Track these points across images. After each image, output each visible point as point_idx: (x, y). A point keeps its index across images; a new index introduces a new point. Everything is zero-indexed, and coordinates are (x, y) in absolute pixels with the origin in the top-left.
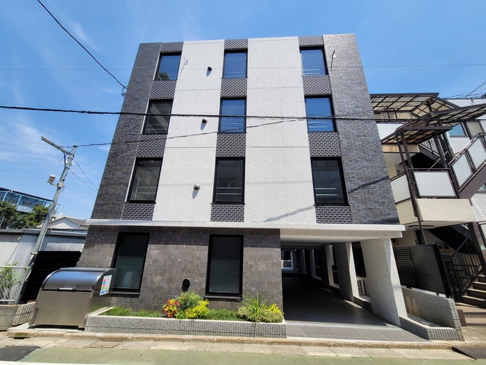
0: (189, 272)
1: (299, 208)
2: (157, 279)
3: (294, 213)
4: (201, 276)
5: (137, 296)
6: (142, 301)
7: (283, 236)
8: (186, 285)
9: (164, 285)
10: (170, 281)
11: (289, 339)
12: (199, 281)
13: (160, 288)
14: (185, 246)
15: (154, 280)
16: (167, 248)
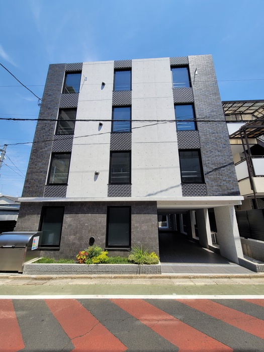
0: (94, 232)
1: (170, 186)
2: (72, 238)
3: (167, 190)
4: (102, 235)
5: (58, 250)
6: (62, 253)
7: (159, 206)
8: (92, 241)
9: (77, 242)
10: (81, 239)
11: (163, 274)
12: (101, 238)
13: (74, 244)
14: (90, 215)
15: (70, 238)
16: (78, 217)
